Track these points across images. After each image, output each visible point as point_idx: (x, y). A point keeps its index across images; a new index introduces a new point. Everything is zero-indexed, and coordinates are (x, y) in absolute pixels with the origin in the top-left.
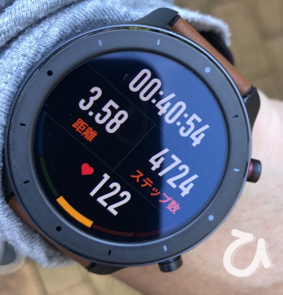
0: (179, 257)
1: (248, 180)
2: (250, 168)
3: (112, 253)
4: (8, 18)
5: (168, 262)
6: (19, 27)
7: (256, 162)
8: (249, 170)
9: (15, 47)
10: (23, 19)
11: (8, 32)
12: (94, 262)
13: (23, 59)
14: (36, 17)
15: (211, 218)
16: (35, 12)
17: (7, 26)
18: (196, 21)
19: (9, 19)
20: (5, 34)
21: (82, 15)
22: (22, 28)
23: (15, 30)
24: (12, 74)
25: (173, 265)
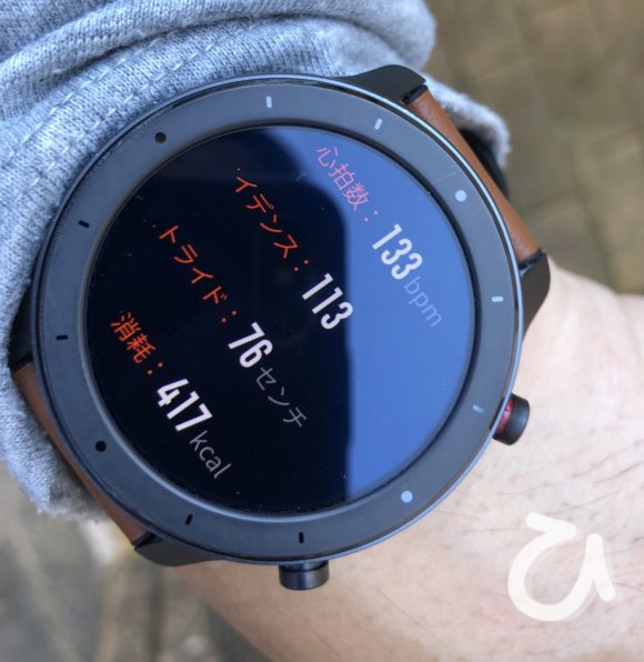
0: (325, 564)
1: (496, 437)
2: (505, 413)
3: (193, 521)
4: (125, 9)
5: (300, 570)
6: (139, 31)
7: (519, 405)
8: (503, 417)
9: (122, 66)
10: (152, 19)
11: (117, 35)
12: (154, 531)
13: (133, 99)
14: (175, 21)
15: (407, 497)
16: (178, 12)
17: (117, 23)
18: (456, 110)
19: (127, 13)
20: (110, 36)
21: (262, 55)
22: (143, 35)
23: (130, 35)
24: (102, 119)
25: (309, 577)
